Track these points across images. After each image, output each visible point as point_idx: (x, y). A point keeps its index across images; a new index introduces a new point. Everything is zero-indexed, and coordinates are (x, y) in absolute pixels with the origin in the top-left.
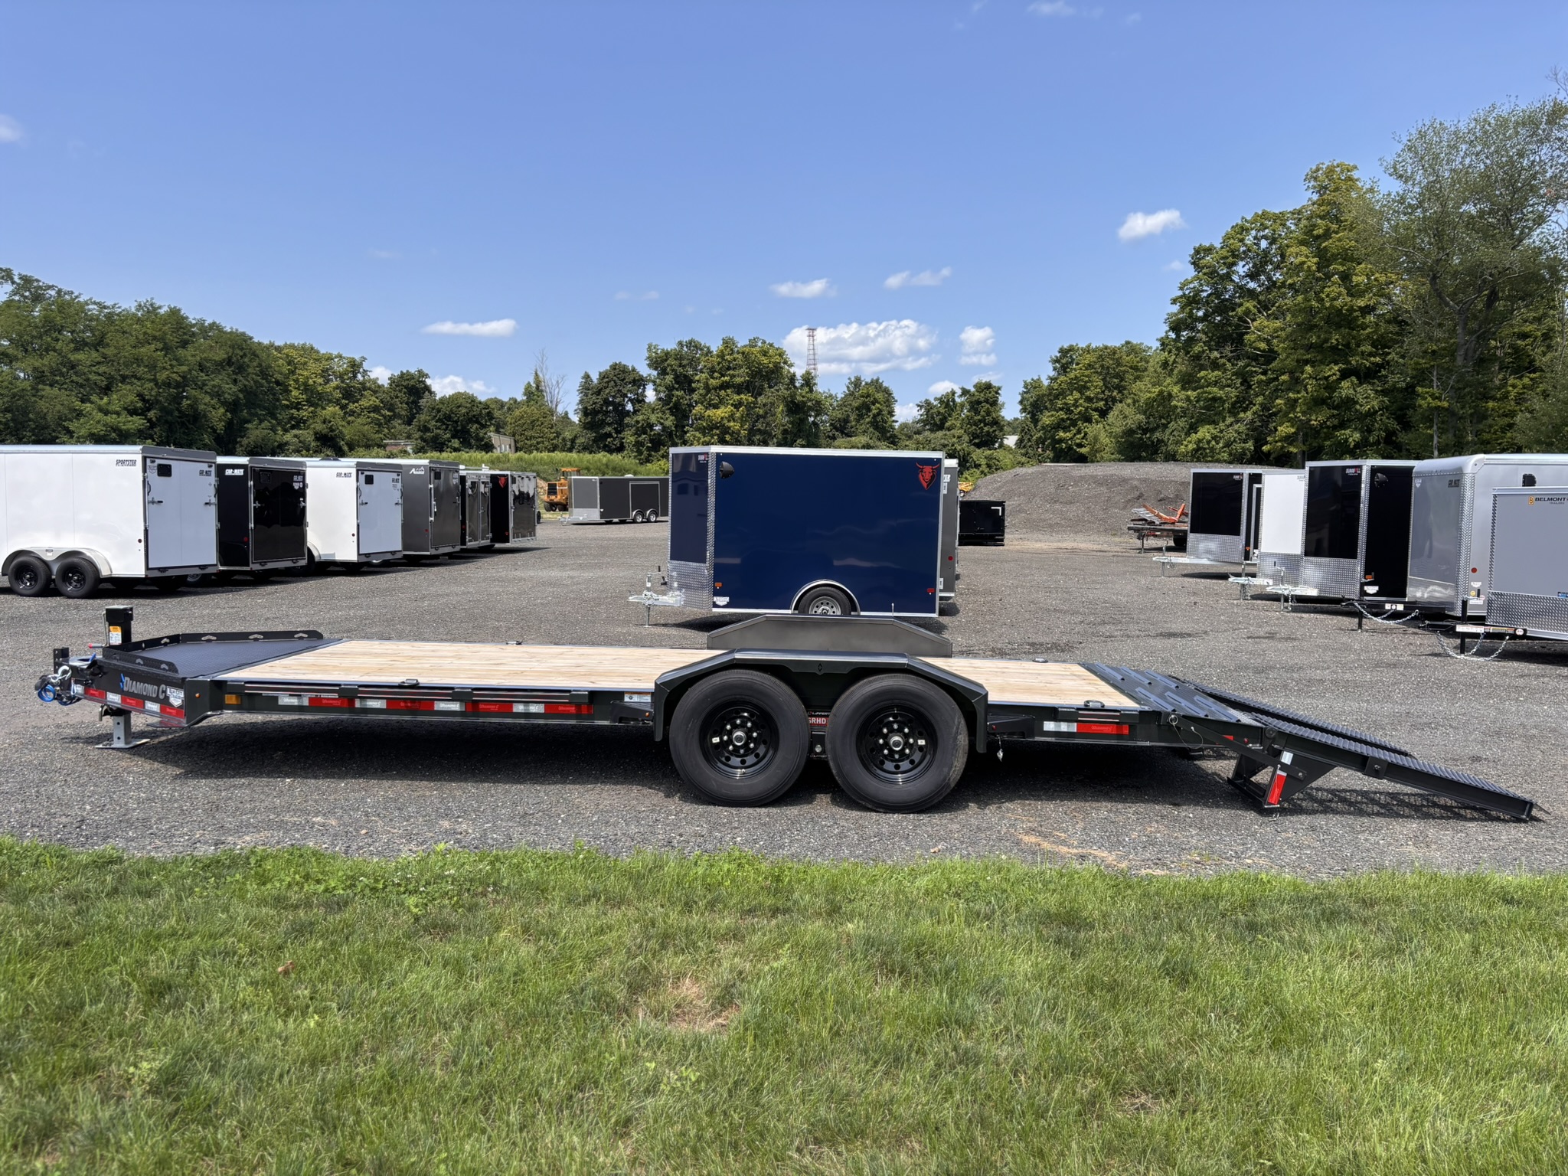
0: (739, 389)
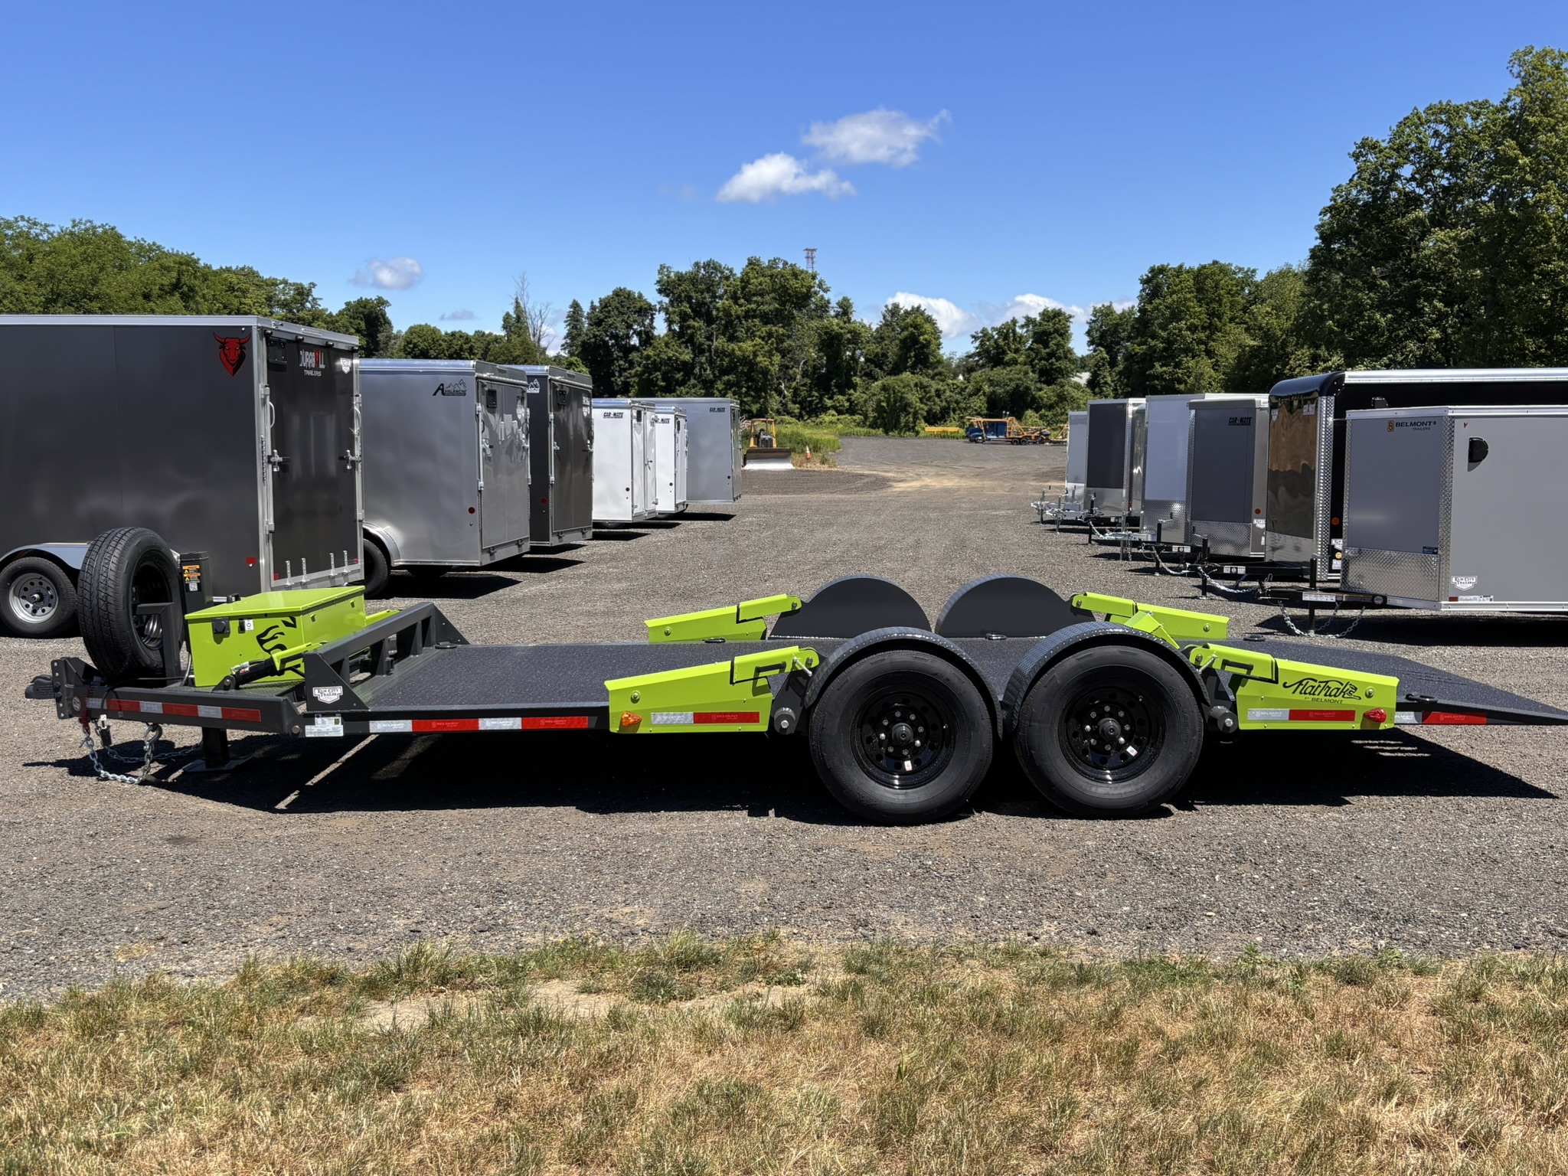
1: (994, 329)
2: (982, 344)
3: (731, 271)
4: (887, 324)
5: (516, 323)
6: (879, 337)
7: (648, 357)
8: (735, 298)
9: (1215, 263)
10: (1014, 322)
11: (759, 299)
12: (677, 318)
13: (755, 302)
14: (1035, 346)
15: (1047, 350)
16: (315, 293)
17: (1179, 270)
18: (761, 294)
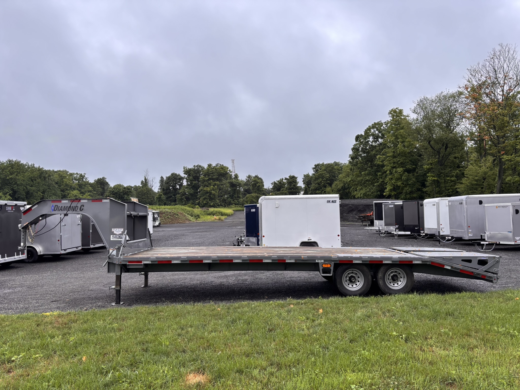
0: (215, 180)
1: (277, 181)
2: (274, 184)
3: (204, 167)
4: (248, 181)
5: (145, 183)
9: (335, 162)
10: (283, 179)
11: (212, 175)
12: (189, 181)
14: (288, 186)
15: (291, 187)
16: (86, 176)
17: (323, 165)
18: (213, 173)
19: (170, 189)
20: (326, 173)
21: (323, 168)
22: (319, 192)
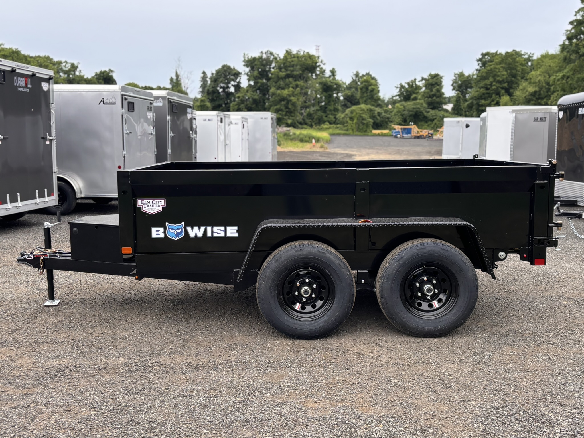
0: (296, 78)
1: (406, 83)
2: (400, 90)
3: (278, 55)
4: (354, 81)
5: (176, 82)
6: (349, 87)
7: (239, 97)
8: (280, 68)
9: (514, 50)
10: (415, 79)
11: (292, 69)
12: (252, 78)
13: (290, 70)
14: (427, 91)
15: (433, 93)
16: (80, 67)
17: (496, 54)
18: (293, 66)
19: (218, 92)
20: (501, 69)
21: (497, 60)
22: (487, 102)
